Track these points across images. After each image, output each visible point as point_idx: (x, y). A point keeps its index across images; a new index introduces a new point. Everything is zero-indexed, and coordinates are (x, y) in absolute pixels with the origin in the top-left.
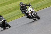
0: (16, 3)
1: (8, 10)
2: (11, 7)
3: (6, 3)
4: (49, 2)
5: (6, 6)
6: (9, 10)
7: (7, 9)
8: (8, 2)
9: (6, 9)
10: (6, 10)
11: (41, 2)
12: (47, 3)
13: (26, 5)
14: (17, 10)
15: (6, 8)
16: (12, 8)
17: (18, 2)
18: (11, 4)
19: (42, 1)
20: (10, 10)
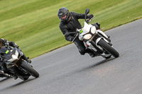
0: (33, 13)
1: (10, 32)
2: (20, 26)
3: (6, 13)
4: (124, 11)
5: (5, 21)
6: (15, 33)
7: (8, 29)
8: (11, 11)
9: (6, 30)
10: (6, 32)
11: (103, 11)
12: (120, 12)
13: (78, 17)
14: (37, 33)
15: (6, 27)
16: (22, 27)
17: (38, 11)
18: (19, 17)
19: (107, 9)
20: (17, 34)
